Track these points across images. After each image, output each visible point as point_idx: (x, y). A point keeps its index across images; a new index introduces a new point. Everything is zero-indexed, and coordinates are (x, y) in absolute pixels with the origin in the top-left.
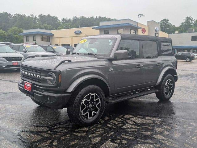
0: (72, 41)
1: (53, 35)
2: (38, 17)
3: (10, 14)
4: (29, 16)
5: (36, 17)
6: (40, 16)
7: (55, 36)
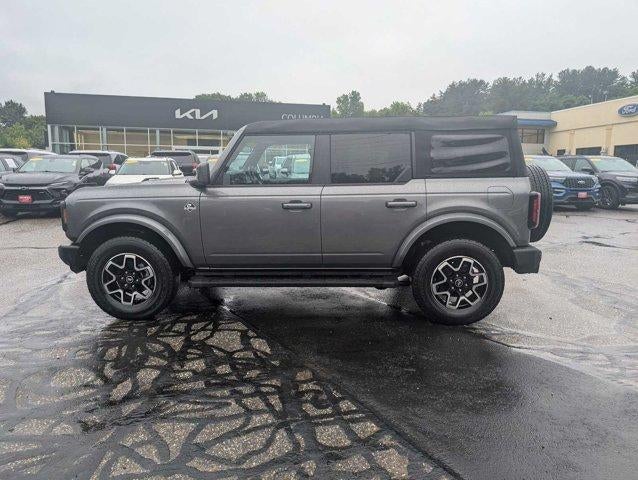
0: (609, 137)
1: (555, 124)
2: (556, 78)
3: (482, 82)
4: (531, 81)
5: (550, 79)
6: (564, 75)
7: (559, 127)
